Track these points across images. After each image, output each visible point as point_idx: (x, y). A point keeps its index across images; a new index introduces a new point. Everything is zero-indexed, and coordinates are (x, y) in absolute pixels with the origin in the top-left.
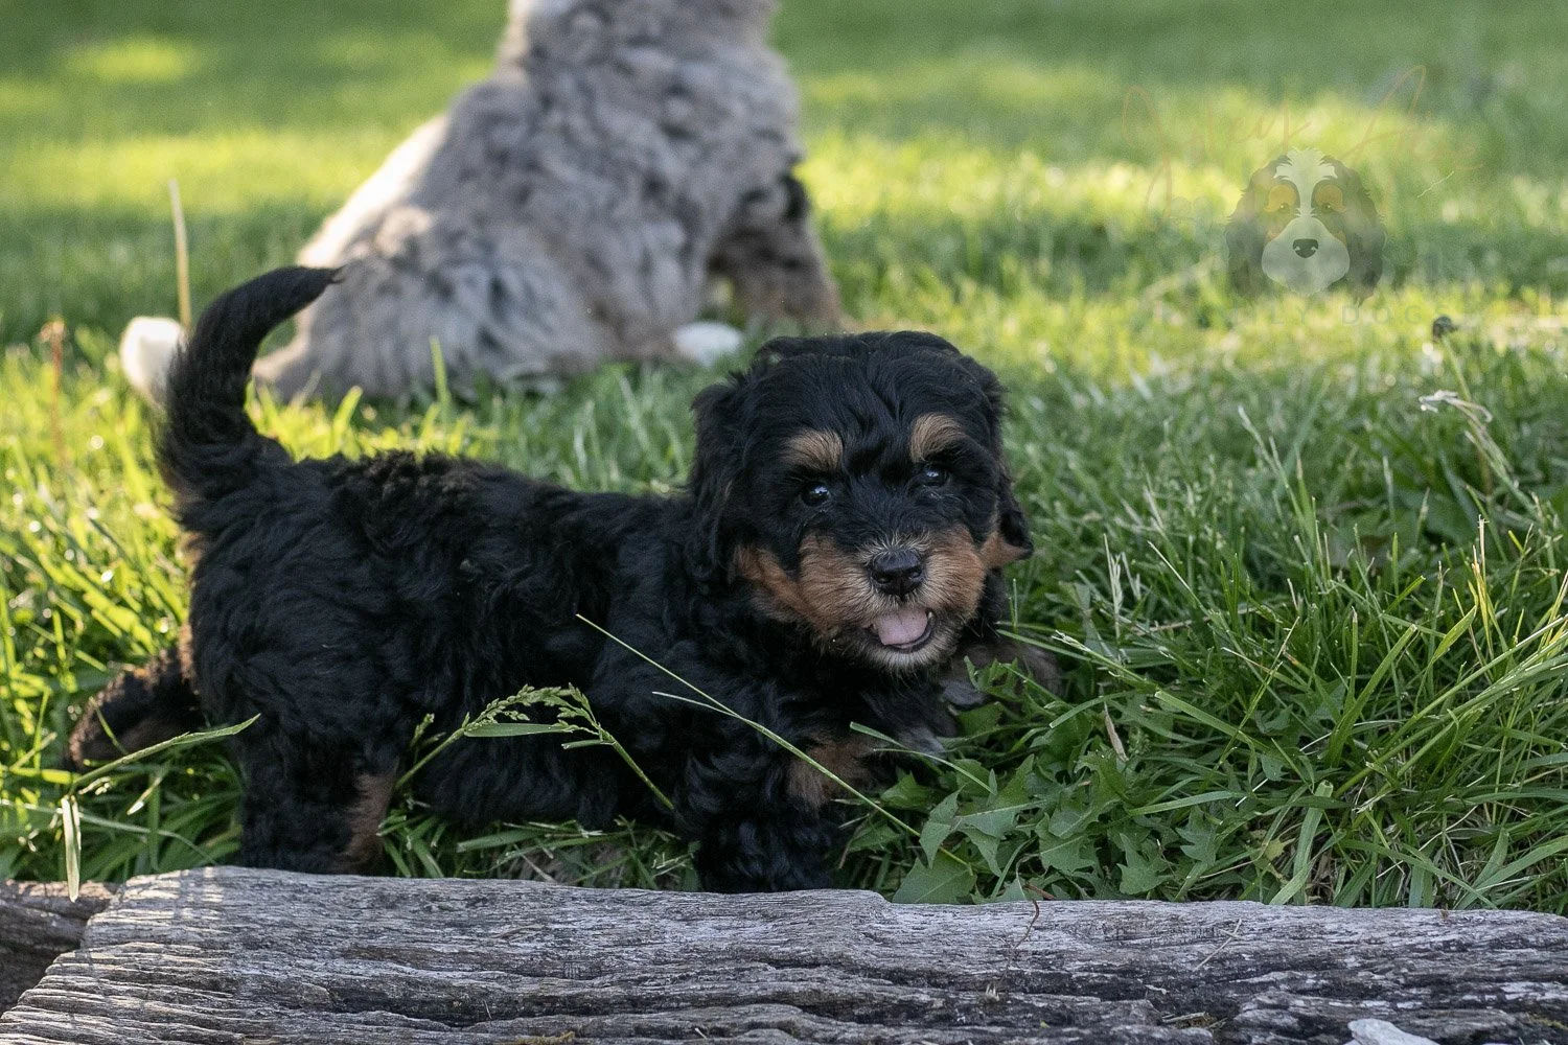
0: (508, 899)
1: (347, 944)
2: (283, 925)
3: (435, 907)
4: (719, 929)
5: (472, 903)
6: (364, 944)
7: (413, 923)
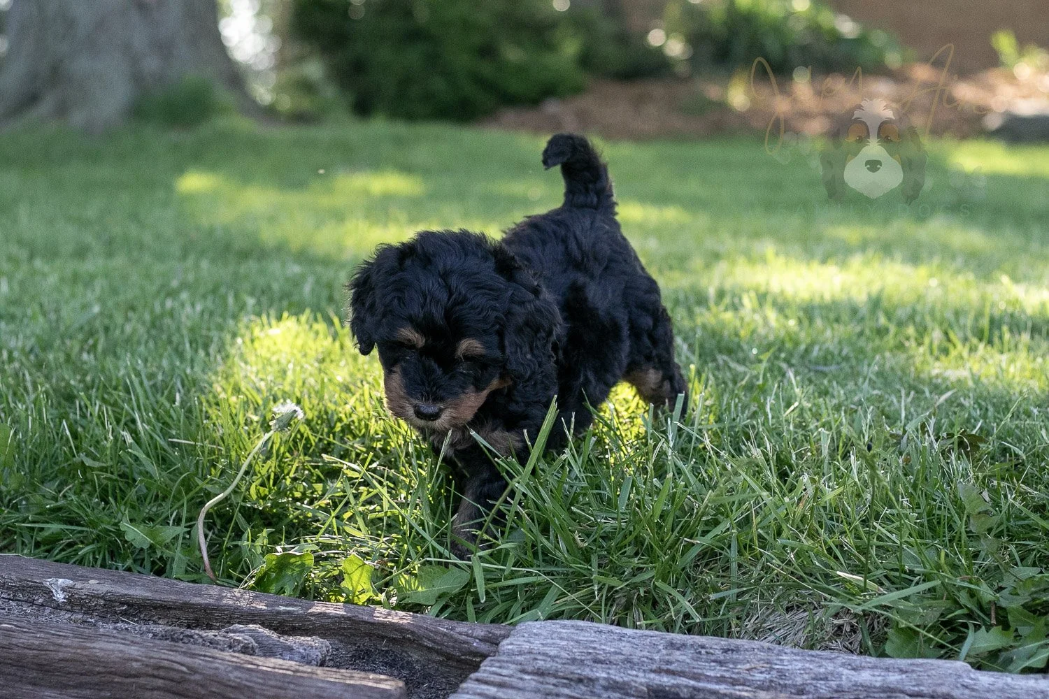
0: (747, 650)
1: (654, 667)
2: (616, 653)
3: (703, 651)
4: (874, 675)
5: (726, 651)
6: (665, 667)
7: (692, 658)
